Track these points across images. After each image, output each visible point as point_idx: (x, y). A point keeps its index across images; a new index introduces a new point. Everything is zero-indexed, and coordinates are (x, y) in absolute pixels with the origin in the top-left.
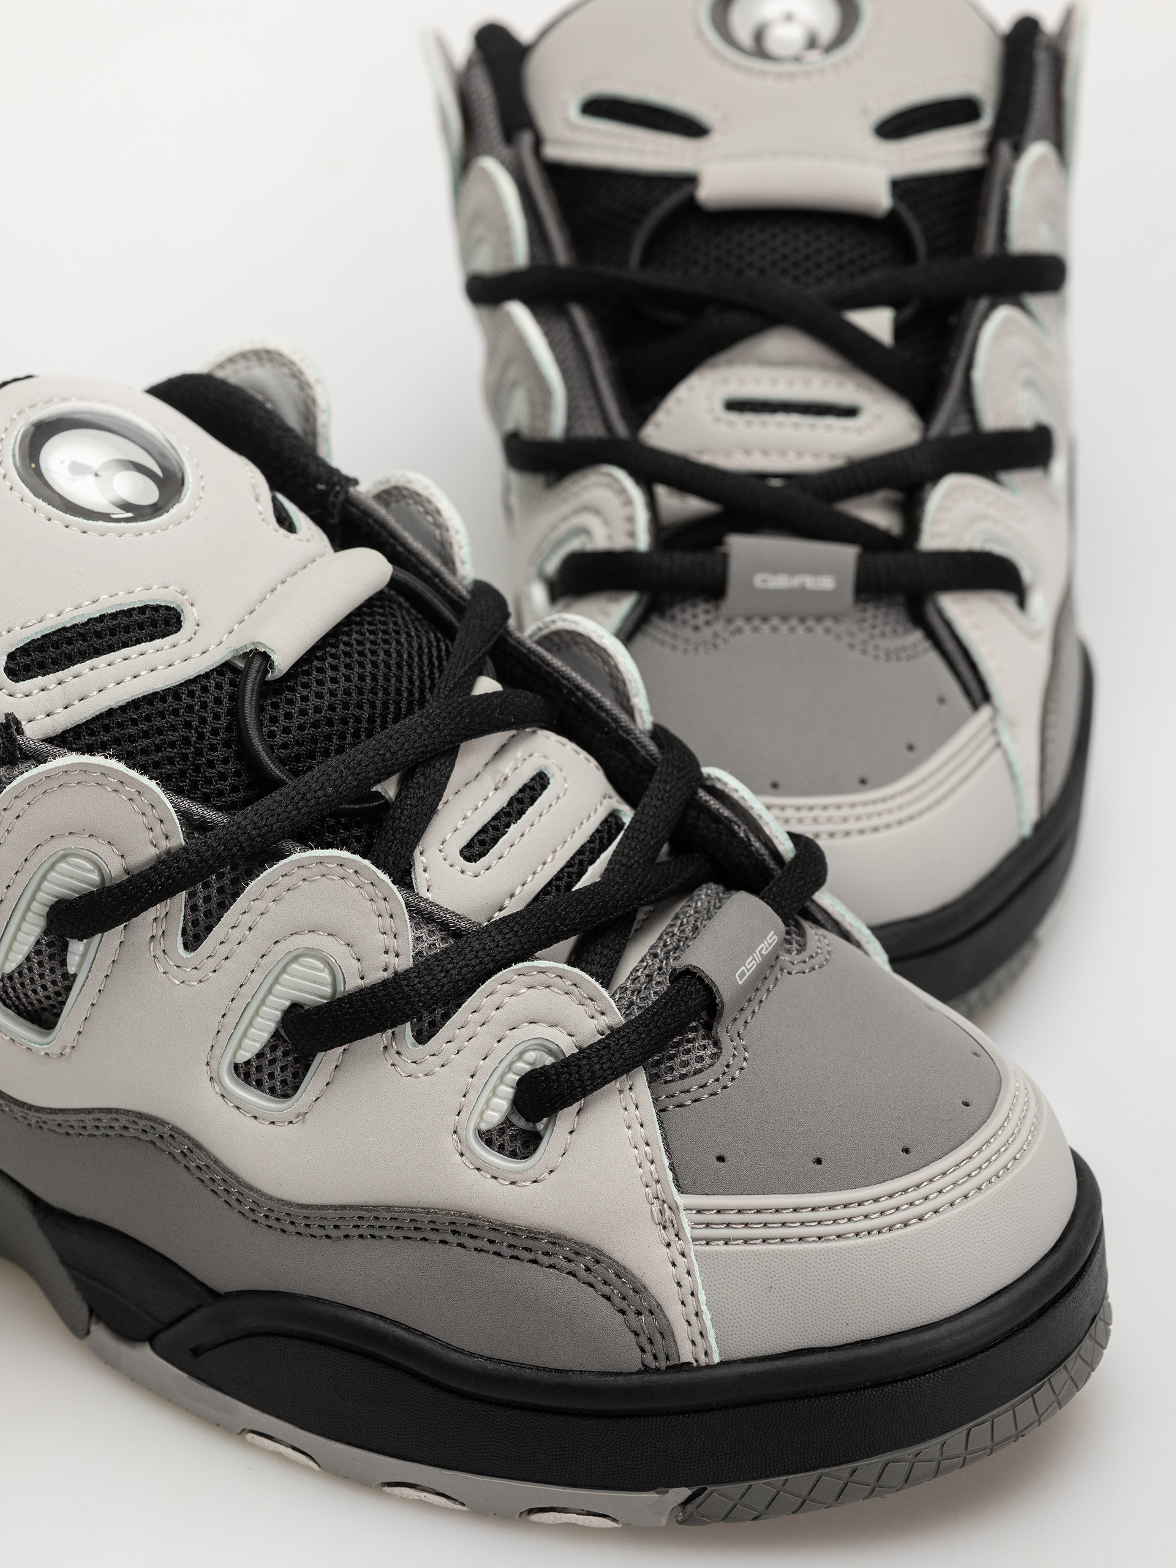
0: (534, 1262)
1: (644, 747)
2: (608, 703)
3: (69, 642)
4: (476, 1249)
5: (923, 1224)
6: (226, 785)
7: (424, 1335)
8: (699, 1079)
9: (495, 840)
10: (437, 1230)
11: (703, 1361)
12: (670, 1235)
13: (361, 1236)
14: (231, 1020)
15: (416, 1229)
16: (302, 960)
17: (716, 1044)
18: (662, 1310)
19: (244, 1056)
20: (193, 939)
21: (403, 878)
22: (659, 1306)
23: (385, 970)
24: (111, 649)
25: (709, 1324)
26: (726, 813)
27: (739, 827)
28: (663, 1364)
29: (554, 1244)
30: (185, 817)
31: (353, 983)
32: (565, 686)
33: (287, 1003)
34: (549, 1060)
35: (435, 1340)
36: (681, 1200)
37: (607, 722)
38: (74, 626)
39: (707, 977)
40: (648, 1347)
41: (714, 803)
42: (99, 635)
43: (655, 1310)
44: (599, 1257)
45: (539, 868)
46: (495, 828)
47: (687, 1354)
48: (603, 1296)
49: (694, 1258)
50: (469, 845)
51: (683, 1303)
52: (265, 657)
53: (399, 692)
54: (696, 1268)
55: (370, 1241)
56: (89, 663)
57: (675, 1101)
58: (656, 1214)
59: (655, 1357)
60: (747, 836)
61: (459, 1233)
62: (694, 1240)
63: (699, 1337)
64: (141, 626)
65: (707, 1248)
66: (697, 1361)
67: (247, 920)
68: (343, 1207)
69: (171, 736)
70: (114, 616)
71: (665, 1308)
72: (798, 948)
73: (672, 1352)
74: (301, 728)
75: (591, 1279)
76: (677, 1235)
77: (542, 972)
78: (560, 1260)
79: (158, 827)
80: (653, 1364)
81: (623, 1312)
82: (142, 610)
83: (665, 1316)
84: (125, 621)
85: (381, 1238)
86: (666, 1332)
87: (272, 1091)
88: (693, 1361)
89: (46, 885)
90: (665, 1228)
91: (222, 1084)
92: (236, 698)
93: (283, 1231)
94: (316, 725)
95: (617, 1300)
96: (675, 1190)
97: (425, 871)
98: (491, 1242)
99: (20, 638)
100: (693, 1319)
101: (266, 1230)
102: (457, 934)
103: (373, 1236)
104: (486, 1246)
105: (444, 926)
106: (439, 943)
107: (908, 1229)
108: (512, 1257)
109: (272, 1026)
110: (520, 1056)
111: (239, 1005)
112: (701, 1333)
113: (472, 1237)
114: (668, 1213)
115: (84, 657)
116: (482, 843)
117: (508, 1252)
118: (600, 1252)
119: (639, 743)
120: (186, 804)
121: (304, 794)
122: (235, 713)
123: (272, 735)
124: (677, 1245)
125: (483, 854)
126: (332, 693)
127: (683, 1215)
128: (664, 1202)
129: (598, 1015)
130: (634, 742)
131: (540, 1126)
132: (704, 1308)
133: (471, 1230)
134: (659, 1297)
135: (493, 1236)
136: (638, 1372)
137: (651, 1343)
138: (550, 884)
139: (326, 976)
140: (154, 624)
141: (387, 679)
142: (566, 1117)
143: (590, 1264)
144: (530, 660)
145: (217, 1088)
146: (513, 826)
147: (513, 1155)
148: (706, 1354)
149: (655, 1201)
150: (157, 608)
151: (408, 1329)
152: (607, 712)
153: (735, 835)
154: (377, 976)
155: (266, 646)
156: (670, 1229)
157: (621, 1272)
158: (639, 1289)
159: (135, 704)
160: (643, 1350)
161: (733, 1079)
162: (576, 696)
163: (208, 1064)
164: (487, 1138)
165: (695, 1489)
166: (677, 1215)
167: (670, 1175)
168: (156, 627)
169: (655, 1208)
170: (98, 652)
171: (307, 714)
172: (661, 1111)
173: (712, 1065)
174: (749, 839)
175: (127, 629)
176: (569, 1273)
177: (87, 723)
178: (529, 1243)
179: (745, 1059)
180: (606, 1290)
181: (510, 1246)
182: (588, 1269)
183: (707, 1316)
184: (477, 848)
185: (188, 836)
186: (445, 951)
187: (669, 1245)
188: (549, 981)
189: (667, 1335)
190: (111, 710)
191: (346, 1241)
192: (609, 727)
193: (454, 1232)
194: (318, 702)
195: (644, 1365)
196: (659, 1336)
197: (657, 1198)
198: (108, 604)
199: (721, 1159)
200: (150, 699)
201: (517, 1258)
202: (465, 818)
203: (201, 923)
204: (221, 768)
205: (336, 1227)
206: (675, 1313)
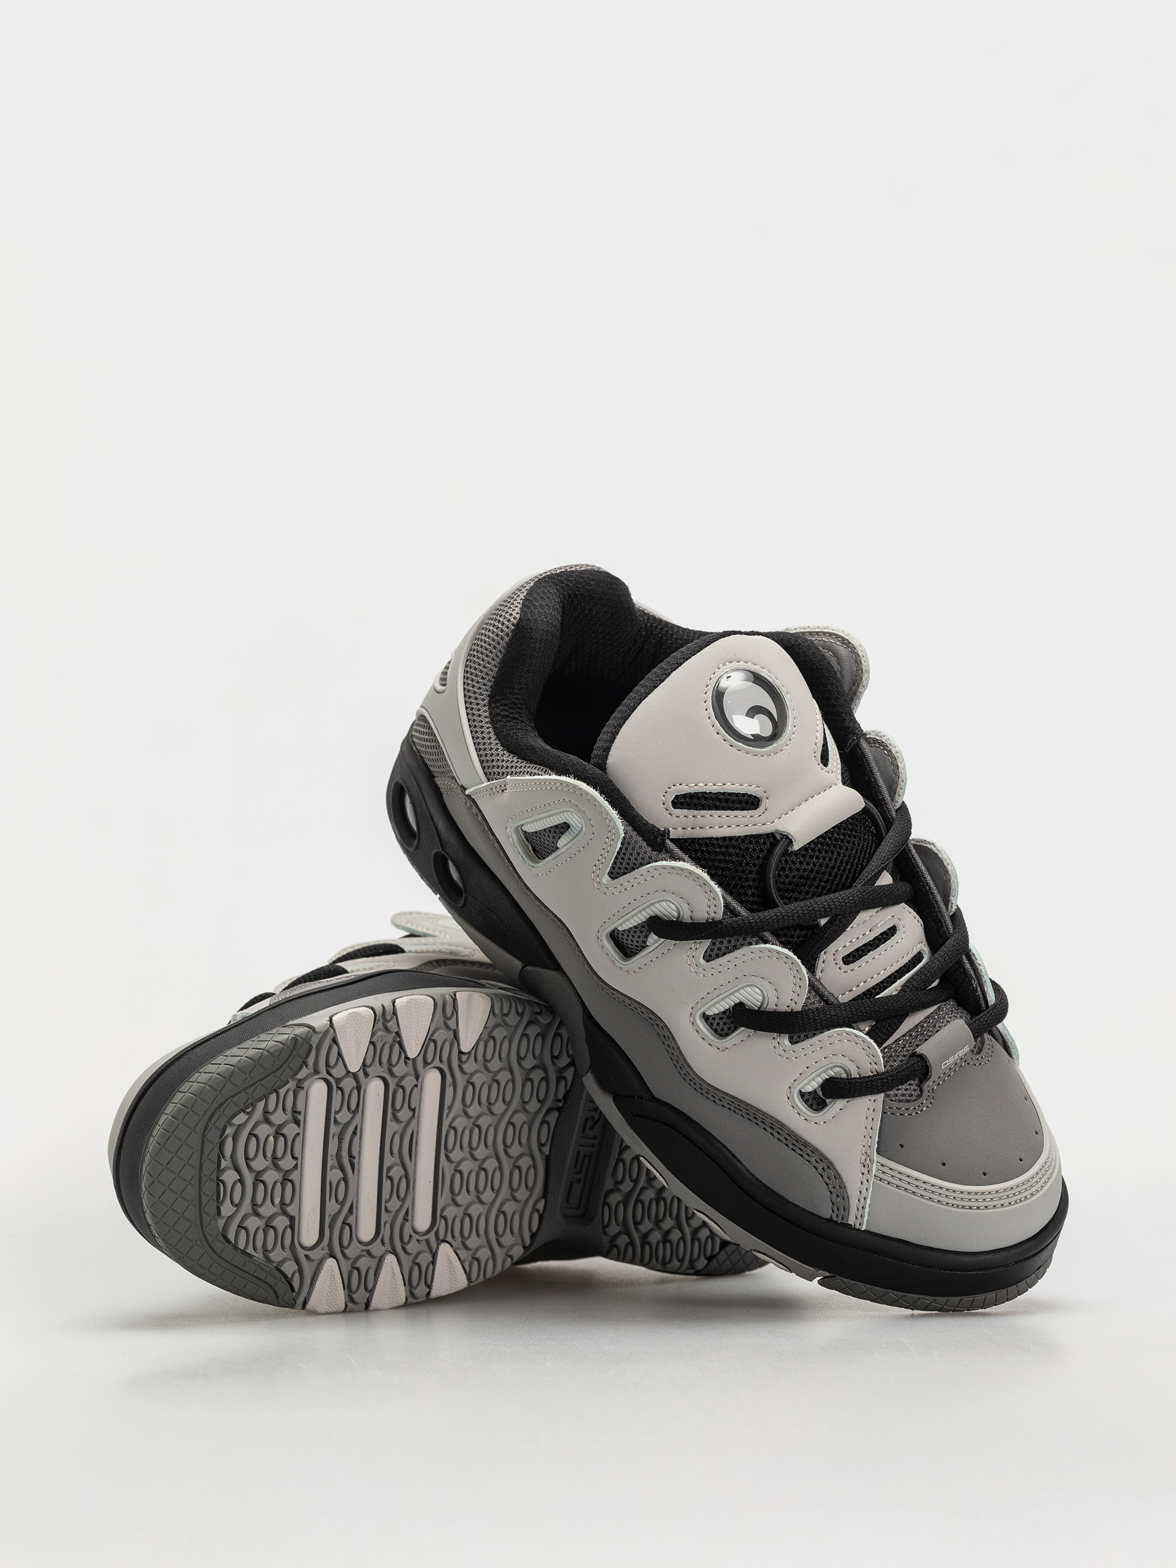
0: (801, 1155)
1: (947, 925)
2: (939, 898)
3: (706, 799)
4: (778, 1139)
5: (978, 1211)
6: (750, 892)
7: (739, 1161)
8: (907, 1105)
9: (861, 957)
10: (764, 1123)
11: (857, 1226)
12: (865, 1170)
13: (730, 1109)
14: (710, 997)
15: (755, 1118)
16: (753, 988)
17: (921, 1091)
18: (848, 1200)
19: (709, 1013)
20: (708, 958)
21: (811, 968)
22: (848, 1197)
23: (788, 1007)
24: (723, 809)
25: (866, 1214)
26: (972, 972)
27: (975, 981)
28: (840, 1221)
29: (813, 1152)
30: (727, 906)
31: (771, 1007)
32: (922, 881)
33: (738, 1001)
34: (844, 1076)
35: (743, 1165)
36: (876, 1157)
37: (935, 907)
38: (710, 793)
39: (929, 1062)
40: (836, 1211)
41: (968, 966)
42: (720, 800)
43: (846, 1198)
44: (831, 1165)
45: (876, 976)
46: (862, 950)
47: (851, 1221)
48: (825, 1183)
49: (872, 1183)
50: (848, 956)
51: (859, 1200)
52: (791, 842)
53: (844, 870)
54: (871, 1189)
55: (732, 1112)
56: (710, 812)
57: (892, 1111)
58: (863, 1160)
59: (837, 1216)
60: (976, 987)
61: (773, 1129)
62: (875, 1176)
63: (860, 1217)
64: (740, 802)
65: (879, 1182)
66: (855, 1225)
67: (736, 962)
68: (727, 1094)
69: (734, 858)
70: (730, 794)
71: (850, 1199)
72: (978, 1050)
73: (845, 1218)
74: (794, 877)
75: (823, 1174)
76: (868, 1172)
77: (856, 1036)
78: (813, 1160)
79: (713, 907)
80: (835, 1219)
81: (831, 1193)
82: (744, 795)
83: (849, 1202)
84: (734, 798)
85: (738, 1114)
86: (846, 1209)
87: (716, 1031)
88: (853, 1224)
89: (652, 908)
90: (864, 1166)
91: (694, 1019)
92: (770, 852)
93: (695, 1089)
94: (801, 877)
95: (831, 1187)
96: (875, 1153)
97: (823, 962)
98: (786, 1139)
99: (684, 789)
100: (860, 1209)
101: (688, 1085)
102: (827, 1002)
103: (734, 1111)
104: (783, 1140)
105: (821, 996)
106: (818, 1004)
107: (971, 1211)
108: (792, 1149)
109: (727, 1007)
110: (831, 1068)
111: (716, 993)
112: (861, 1216)
113: (778, 1133)
114: (868, 1161)
115: (710, 808)
116: (854, 957)
117: (791, 1146)
118: (831, 1163)
119: (945, 922)
120: (729, 899)
121: (784, 916)
122: (767, 858)
123: (780, 876)
124: (866, 1176)
125: (853, 962)
126: (814, 864)
127: (874, 1165)
128: (868, 1156)
129: (873, 1063)
130: (943, 921)
131: (828, 1101)
132: (867, 1206)
133: (779, 1131)
134: (849, 1194)
135: (787, 1137)
136: (827, 1219)
137: (838, 1210)
138: (877, 985)
139: (761, 998)
140: (747, 803)
141: (841, 862)
142: (840, 1103)
143: (825, 1168)
144: (911, 861)
145: (692, 1020)
146: (871, 952)
147: (811, 1106)
148: (860, 1224)
149: (865, 1154)
150: (751, 796)
151: (734, 1155)
152: (937, 902)
153: (972, 984)
154: (783, 1008)
155: (792, 837)
156: (866, 1168)
157: (838, 1176)
158: (843, 1186)
159: (724, 839)
160: (833, 1211)
161: (922, 1110)
162: (925, 888)
163: (692, 1008)
164: (802, 1095)
165: (831, 1275)
166: (872, 1164)
167: (876, 1146)
168: (746, 804)
169: (863, 1157)
170: (717, 808)
171: (800, 871)
172: (885, 1113)
173: (915, 1100)
174: (977, 989)
175: (733, 802)
176: (815, 1167)
177: (699, 839)
178: (802, 1147)
179: (931, 1103)
180: (828, 1181)
181: (793, 1144)
182: (823, 1169)
183: (867, 1210)
184: (851, 959)
185: (725, 913)
186: (817, 1009)
187: (863, 1174)
188: (858, 1041)
189: (847, 1210)
190: (712, 838)
191: (722, 1108)
192: (935, 910)
193: (771, 1127)
194: (806, 867)
195: (831, 1217)
196: (842, 1208)
197: (866, 1153)
198: (729, 788)
199: (902, 1146)
200: (731, 838)
201: (794, 1150)
202: (851, 942)
203: (715, 951)
204: (751, 883)
205: (720, 1100)
206: (854, 1203)
